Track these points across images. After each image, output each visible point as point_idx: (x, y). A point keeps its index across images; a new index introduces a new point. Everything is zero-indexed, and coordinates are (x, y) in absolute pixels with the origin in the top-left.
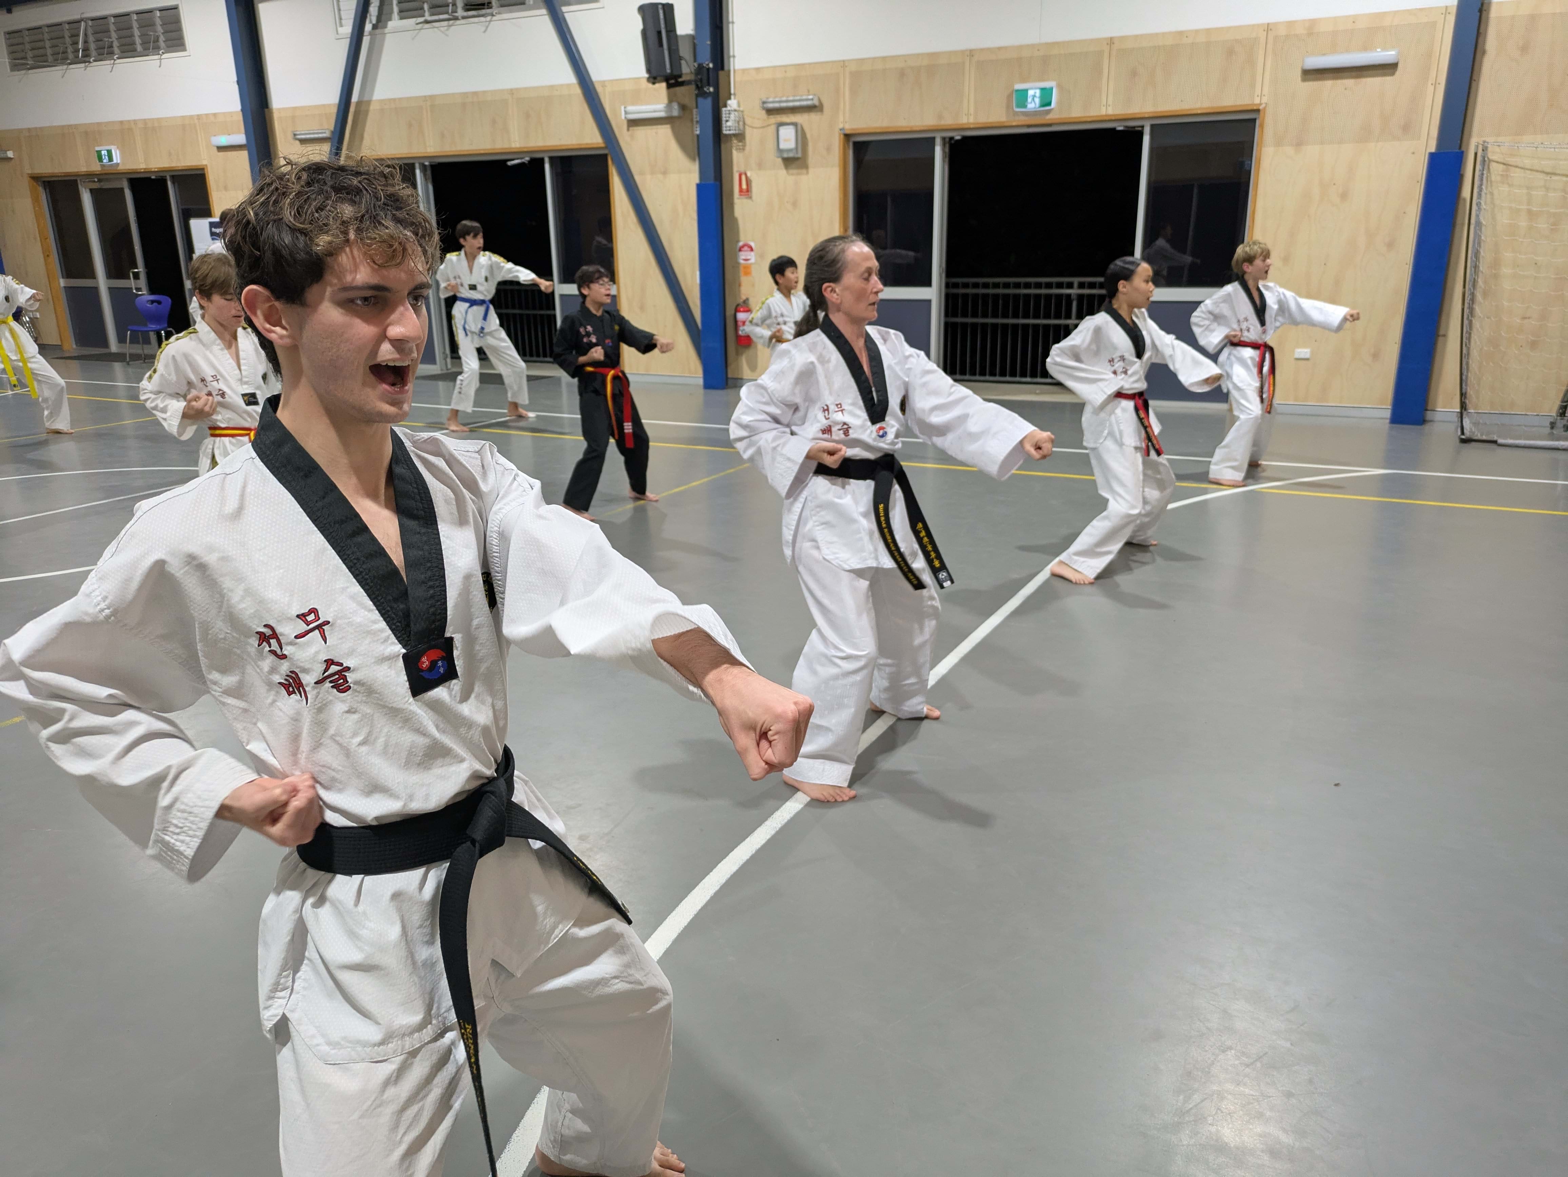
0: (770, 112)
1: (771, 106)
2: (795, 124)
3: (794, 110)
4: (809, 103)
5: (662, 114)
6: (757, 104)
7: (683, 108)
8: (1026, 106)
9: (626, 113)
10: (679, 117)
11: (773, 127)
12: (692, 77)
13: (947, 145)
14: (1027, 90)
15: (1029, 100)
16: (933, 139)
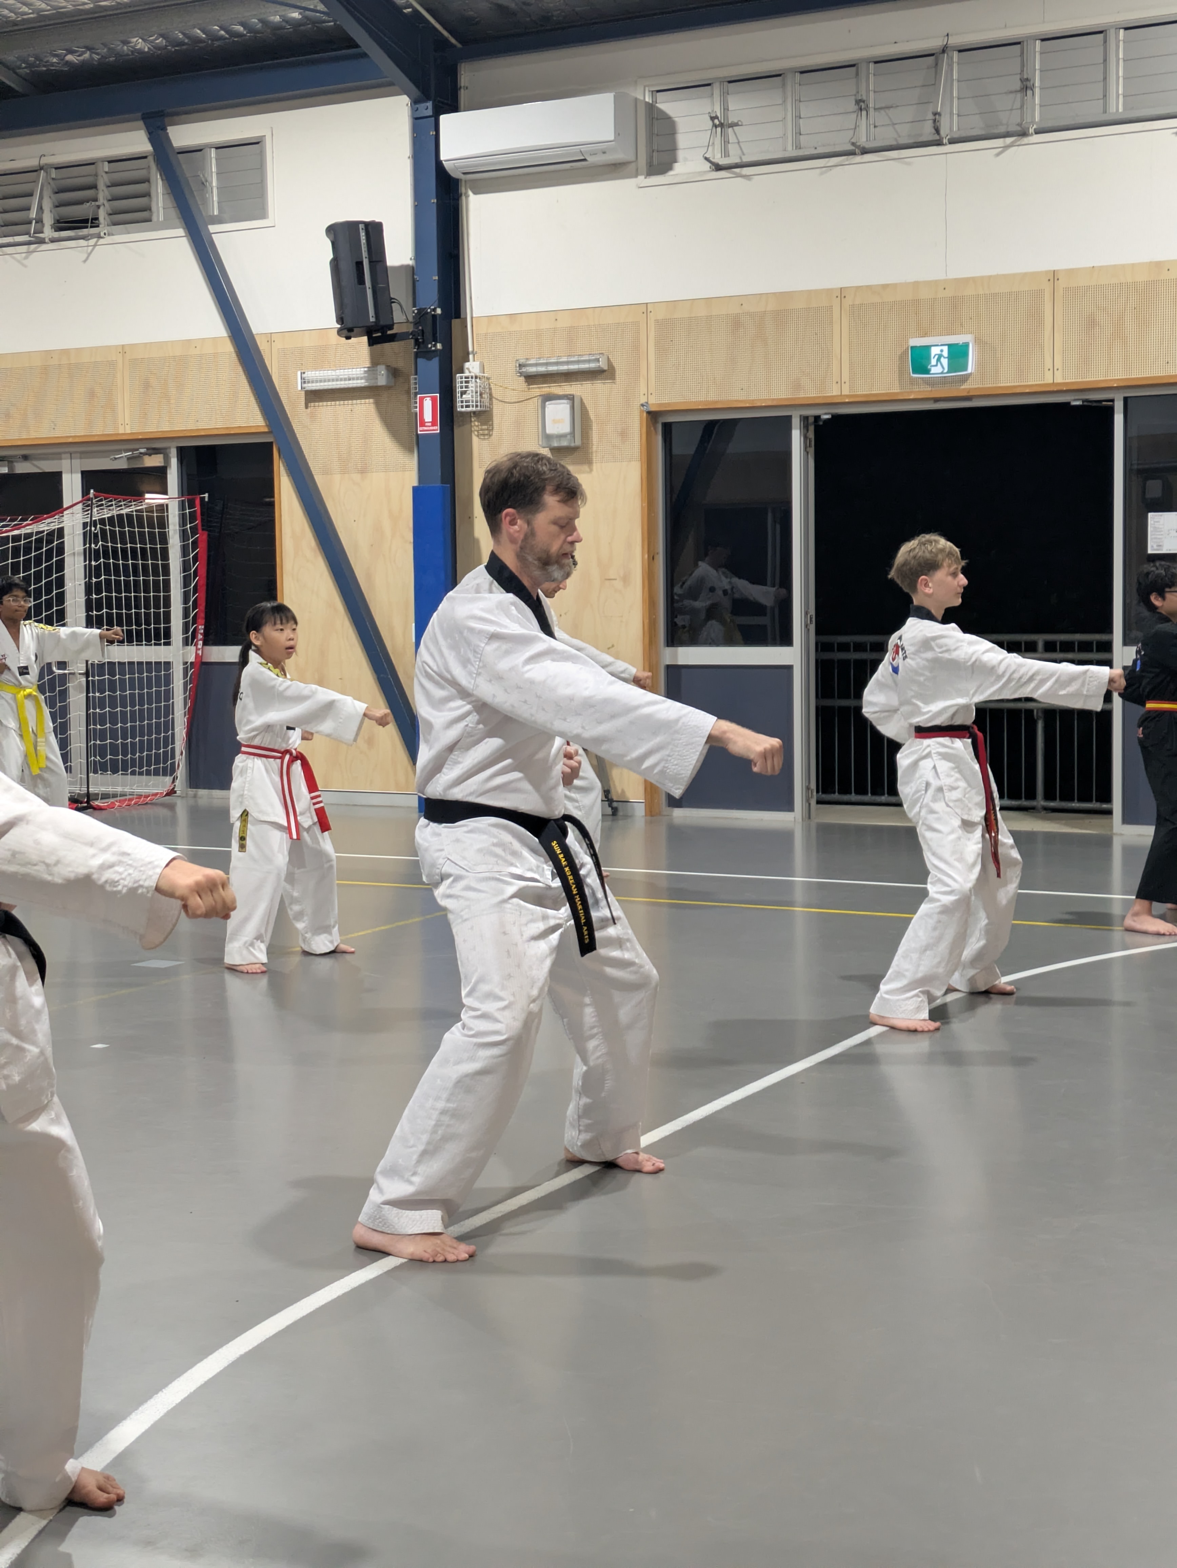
0: (531, 379)
1: (532, 370)
2: (571, 398)
3: (569, 376)
4: (593, 365)
5: (361, 383)
6: (512, 368)
7: (394, 373)
8: (927, 371)
9: (304, 381)
10: (387, 388)
11: (537, 402)
12: (411, 328)
13: (812, 429)
14: (928, 348)
15: (934, 362)
16: (789, 419)
